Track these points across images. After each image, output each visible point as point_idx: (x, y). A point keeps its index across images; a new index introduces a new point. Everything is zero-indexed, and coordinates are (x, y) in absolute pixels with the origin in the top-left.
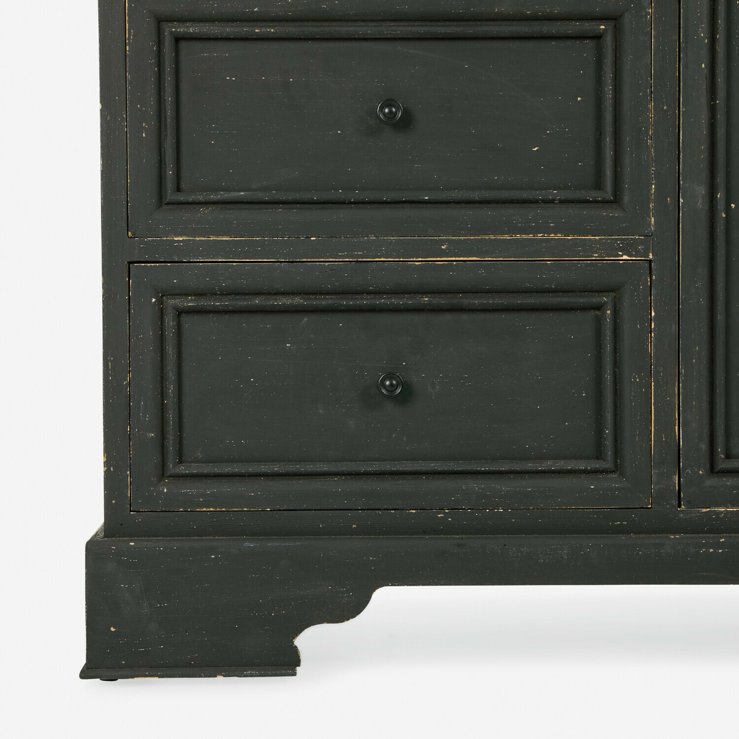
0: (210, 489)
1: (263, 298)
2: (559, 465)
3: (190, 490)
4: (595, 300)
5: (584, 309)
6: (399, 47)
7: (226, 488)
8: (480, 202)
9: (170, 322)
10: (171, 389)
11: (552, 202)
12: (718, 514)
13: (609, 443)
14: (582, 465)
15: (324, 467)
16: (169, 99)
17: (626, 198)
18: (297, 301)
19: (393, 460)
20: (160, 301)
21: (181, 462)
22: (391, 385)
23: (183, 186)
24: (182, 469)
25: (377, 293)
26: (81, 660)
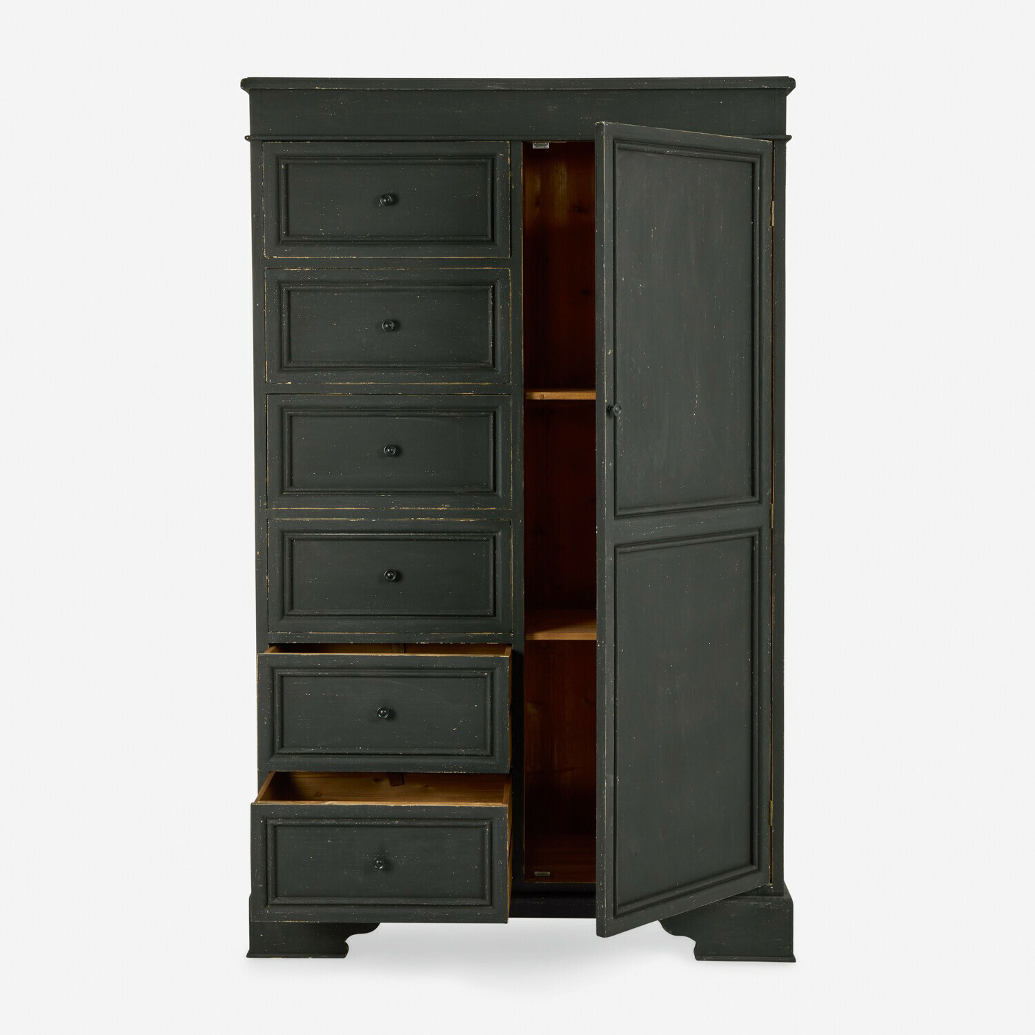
0: (291, 911)
1: (316, 820)
2: (463, 902)
3: (279, 912)
4: (480, 823)
5: (476, 827)
6: (389, 680)
7: (298, 911)
8: (427, 755)
9: (270, 831)
10: (270, 863)
11: (462, 755)
12: (543, 884)
13: (487, 892)
14: (474, 902)
15: (345, 901)
16: (277, 706)
17: (497, 754)
18: (333, 822)
19: (382, 897)
20: (265, 821)
21: (276, 896)
22: (379, 863)
23: (285, 745)
24: (276, 901)
25: (373, 819)
26: (247, 948)
